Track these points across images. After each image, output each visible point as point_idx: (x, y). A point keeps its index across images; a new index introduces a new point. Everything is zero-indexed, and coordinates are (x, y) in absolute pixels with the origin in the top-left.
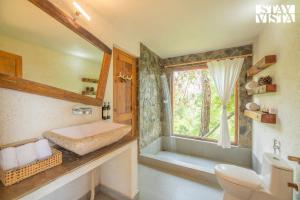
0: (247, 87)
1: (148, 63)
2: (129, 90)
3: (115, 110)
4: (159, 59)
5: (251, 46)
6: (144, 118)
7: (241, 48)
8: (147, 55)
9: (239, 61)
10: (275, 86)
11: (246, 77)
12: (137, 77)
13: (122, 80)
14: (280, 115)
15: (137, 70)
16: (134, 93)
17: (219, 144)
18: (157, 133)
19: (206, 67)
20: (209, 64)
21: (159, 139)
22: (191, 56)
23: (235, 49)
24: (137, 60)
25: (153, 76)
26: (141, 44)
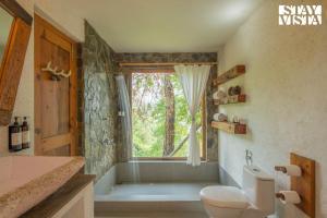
0: (215, 96)
1: (97, 55)
2: (65, 94)
3: (37, 131)
4: (112, 53)
5: (216, 54)
6: (91, 140)
7: (207, 55)
8: (94, 43)
9: (206, 68)
10: (245, 96)
11: (212, 86)
12: (80, 75)
13: (51, 77)
14: (250, 125)
15: (80, 63)
16: (74, 101)
17: (188, 162)
18: (110, 160)
19: (173, 71)
20: (176, 67)
21: (113, 169)
22: (155, 54)
23: (201, 54)
24: (79, 47)
25: (103, 76)
26: (86, 23)
